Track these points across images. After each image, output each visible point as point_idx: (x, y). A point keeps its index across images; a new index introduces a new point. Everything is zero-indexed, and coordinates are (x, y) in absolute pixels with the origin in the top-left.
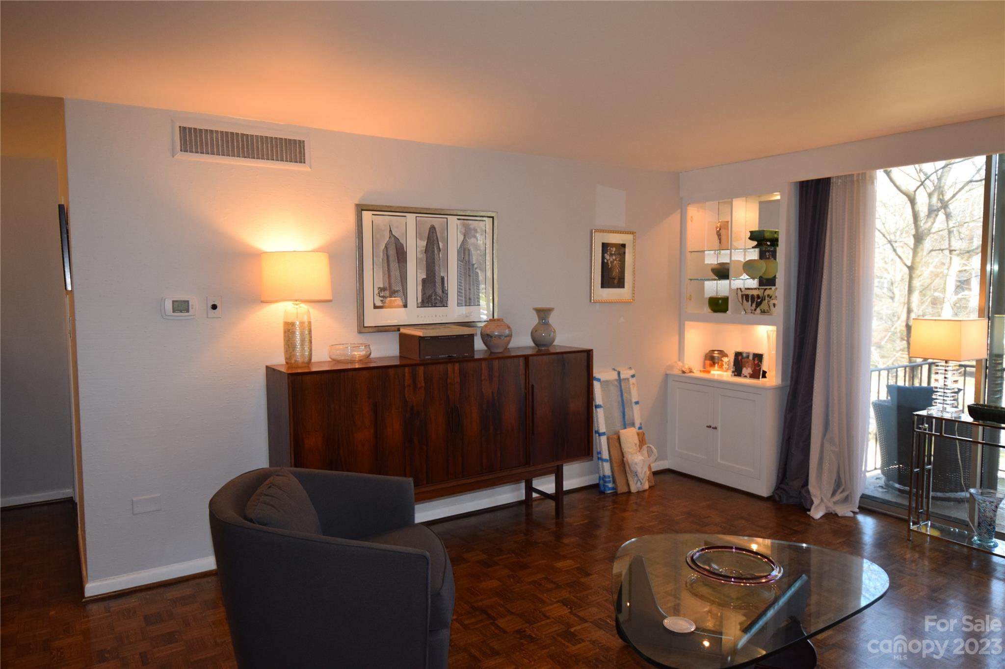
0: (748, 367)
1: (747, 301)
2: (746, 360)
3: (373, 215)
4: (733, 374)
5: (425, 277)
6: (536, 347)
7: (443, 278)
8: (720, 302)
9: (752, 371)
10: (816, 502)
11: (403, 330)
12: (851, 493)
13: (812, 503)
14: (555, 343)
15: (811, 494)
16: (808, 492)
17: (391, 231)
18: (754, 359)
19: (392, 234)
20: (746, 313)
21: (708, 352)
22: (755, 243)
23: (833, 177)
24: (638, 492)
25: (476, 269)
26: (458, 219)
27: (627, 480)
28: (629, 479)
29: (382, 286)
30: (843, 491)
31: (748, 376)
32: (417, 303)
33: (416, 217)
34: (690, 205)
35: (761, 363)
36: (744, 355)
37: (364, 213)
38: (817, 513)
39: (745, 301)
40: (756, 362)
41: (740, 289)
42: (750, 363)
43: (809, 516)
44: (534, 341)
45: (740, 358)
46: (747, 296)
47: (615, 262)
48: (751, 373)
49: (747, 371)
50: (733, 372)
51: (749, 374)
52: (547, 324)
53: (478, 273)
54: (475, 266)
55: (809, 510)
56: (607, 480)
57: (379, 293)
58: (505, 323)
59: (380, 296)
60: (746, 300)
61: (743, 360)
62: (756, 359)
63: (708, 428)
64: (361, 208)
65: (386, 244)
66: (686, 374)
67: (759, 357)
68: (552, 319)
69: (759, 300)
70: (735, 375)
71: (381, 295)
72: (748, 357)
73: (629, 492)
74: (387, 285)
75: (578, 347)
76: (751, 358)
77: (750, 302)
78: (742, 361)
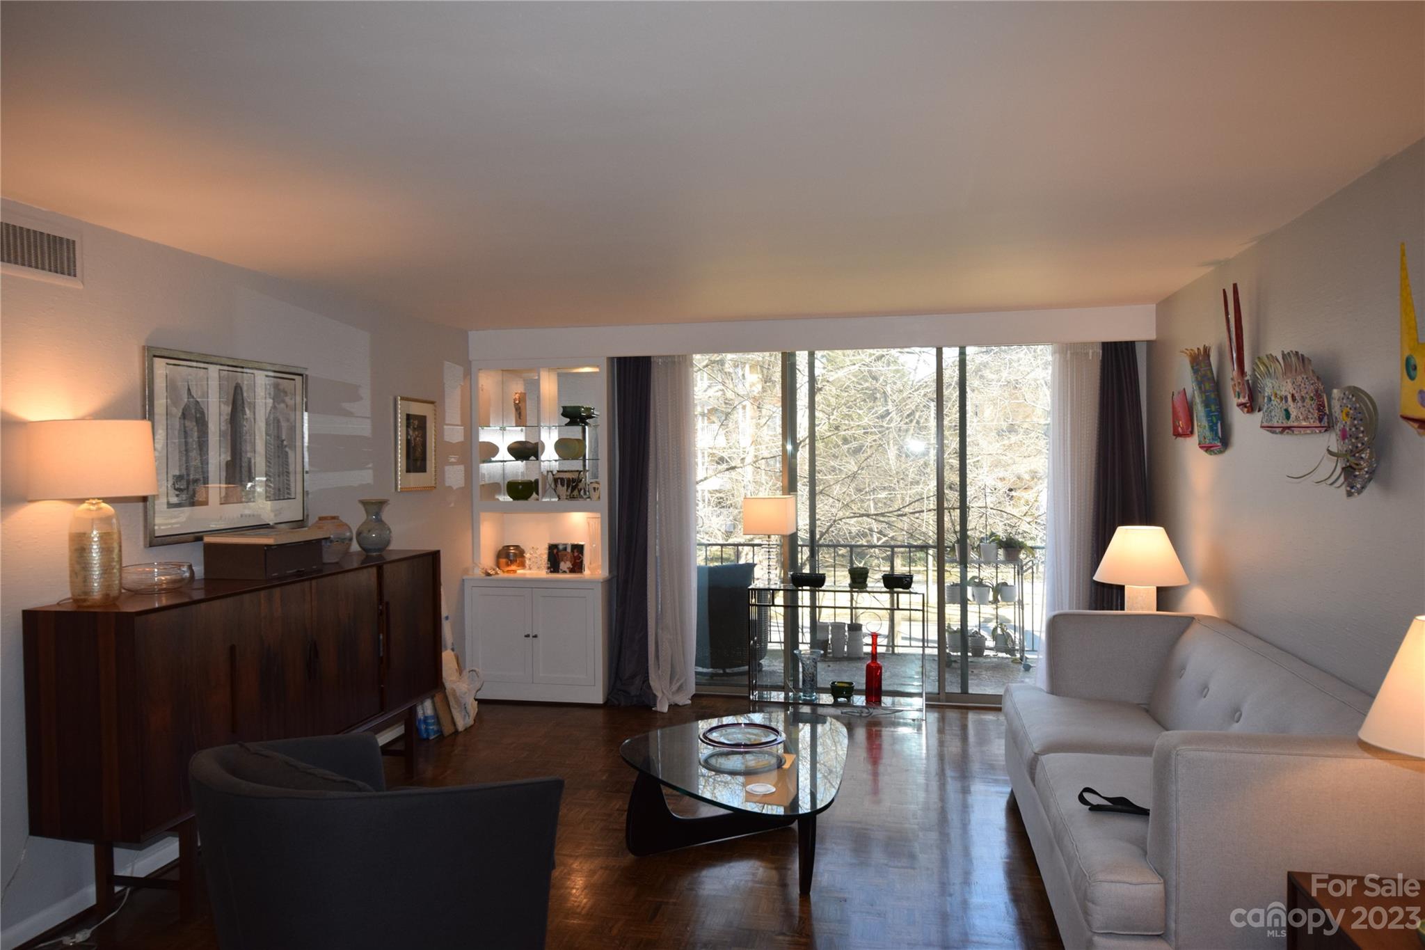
0: (567, 560)
1: (563, 485)
2: (564, 552)
3: (167, 364)
4: (549, 571)
5: (229, 458)
6: (364, 552)
7: (250, 462)
8: (520, 487)
9: (572, 565)
10: (659, 695)
11: (207, 539)
12: (686, 680)
13: (655, 696)
14: (391, 547)
15: (653, 688)
16: (649, 687)
17: (189, 390)
18: (572, 551)
19: (191, 395)
20: (559, 499)
21: (501, 548)
22: (568, 420)
23: (654, 357)
24: (466, 730)
25: (286, 446)
26: (267, 376)
27: (453, 718)
28: (455, 717)
29: (177, 473)
30: (677, 681)
31: (568, 571)
32: (221, 498)
33: (220, 370)
34: (481, 371)
35: (582, 555)
36: (561, 547)
37: (156, 360)
38: (663, 707)
39: (559, 486)
40: (576, 554)
41: (552, 472)
42: (569, 557)
43: (656, 712)
44: (361, 547)
45: (555, 551)
46: (562, 479)
47: (418, 439)
48: (571, 567)
49: (565, 565)
50: (548, 568)
51: (568, 568)
52: (379, 521)
53: (287, 452)
54: (285, 443)
55: (655, 705)
56: (429, 721)
57: (174, 484)
58: (341, 521)
59: (175, 489)
60: (561, 484)
61: (560, 554)
62: (575, 551)
63: (526, 638)
64: (152, 353)
65: (183, 410)
66: (493, 577)
67: (579, 549)
68: (386, 515)
69: (574, 484)
70: (551, 572)
71: (177, 486)
72: (565, 549)
73: (456, 732)
74: (184, 472)
75: (422, 549)
76: (569, 550)
77: (565, 487)
78: (558, 555)
